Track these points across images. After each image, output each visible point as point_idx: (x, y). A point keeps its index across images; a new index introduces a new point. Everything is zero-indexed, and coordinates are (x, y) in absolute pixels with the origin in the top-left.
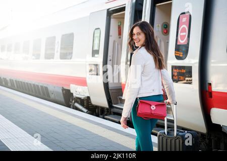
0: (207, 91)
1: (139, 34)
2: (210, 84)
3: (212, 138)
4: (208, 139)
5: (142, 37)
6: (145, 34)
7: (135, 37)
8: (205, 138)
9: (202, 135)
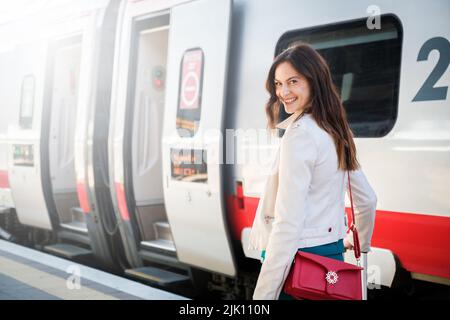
0: (234, 196)
1: (291, 81)
2: (240, 184)
3: (245, 284)
4: (239, 287)
5: (302, 89)
6: (310, 81)
7: (281, 91)
8: (233, 285)
9: (229, 279)
